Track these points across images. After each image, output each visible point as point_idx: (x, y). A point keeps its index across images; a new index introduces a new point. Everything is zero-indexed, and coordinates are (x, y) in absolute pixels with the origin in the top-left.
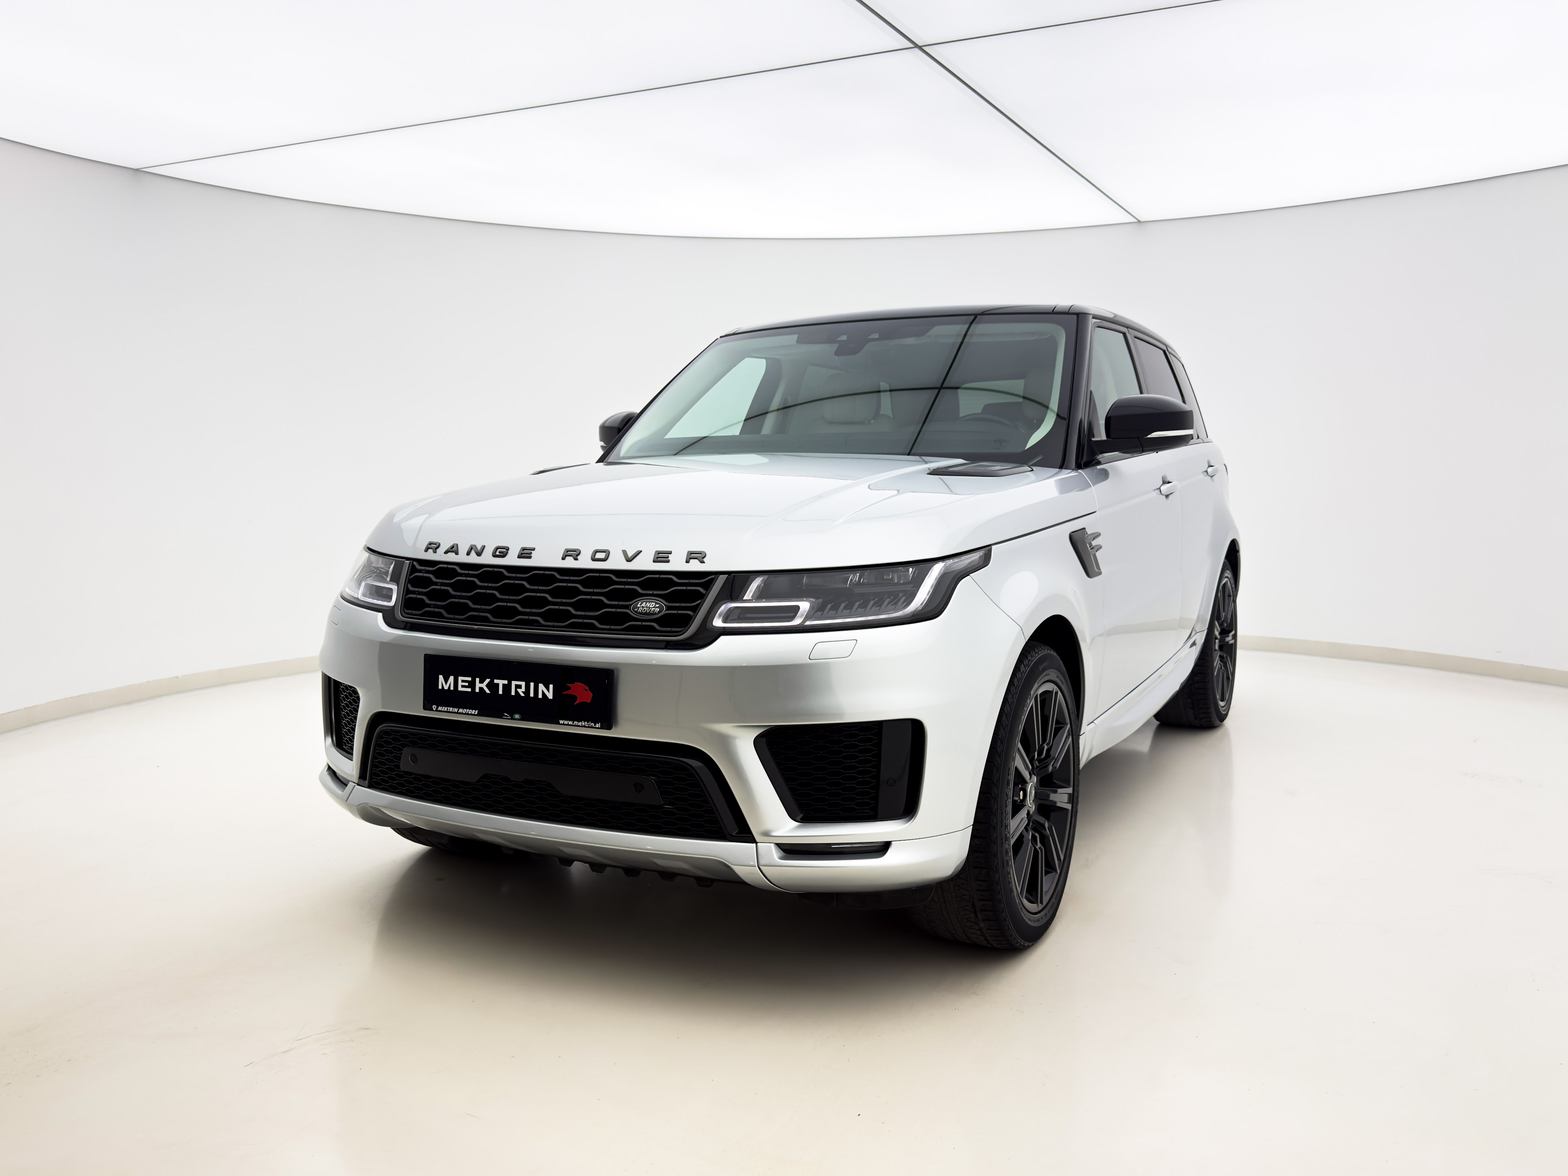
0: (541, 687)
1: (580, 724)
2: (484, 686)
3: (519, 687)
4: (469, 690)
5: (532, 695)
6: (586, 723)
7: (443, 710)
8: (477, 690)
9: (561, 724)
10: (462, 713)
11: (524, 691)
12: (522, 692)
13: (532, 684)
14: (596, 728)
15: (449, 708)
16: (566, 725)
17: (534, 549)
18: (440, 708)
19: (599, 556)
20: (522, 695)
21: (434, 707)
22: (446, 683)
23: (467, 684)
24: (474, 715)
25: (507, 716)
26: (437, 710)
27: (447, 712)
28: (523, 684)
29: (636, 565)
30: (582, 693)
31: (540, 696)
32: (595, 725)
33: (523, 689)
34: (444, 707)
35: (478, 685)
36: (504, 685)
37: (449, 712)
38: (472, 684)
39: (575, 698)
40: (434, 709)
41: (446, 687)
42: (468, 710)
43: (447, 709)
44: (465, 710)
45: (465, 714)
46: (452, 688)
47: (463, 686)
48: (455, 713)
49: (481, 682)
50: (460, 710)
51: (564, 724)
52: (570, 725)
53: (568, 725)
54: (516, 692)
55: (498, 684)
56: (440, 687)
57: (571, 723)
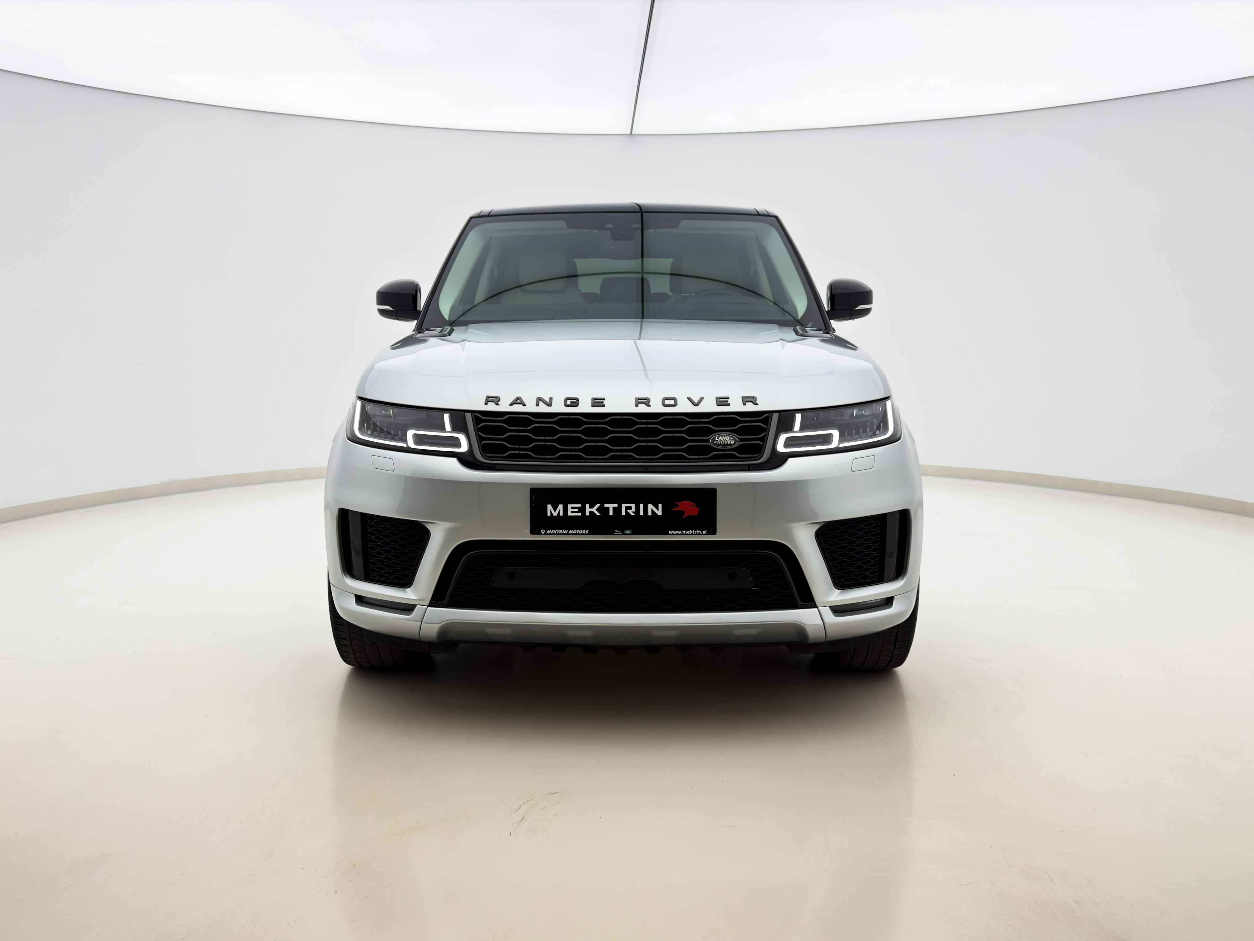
0: (651, 507)
1: (688, 532)
2: (594, 510)
3: (629, 509)
4: (580, 514)
5: (642, 513)
6: (694, 531)
7: (552, 533)
8: (587, 514)
9: (671, 534)
10: (573, 534)
11: (634, 511)
12: (633, 512)
13: (642, 506)
14: (703, 534)
15: (558, 531)
16: (675, 534)
17: (604, 399)
18: (549, 532)
19: (667, 402)
20: (633, 514)
21: (543, 531)
22: (555, 511)
23: (577, 510)
24: (585, 534)
25: (618, 532)
26: (545, 534)
27: (557, 534)
28: (633, 506)
29: (702, 408)
30: (689, 509)
31: (650, 514)
32: (702, 532)
33: (633, 509)
34: (553, 531)
35: (588, 510)
36: (614, 508)
37: (559, 534)
38: (582, 510)
39: (683, 513)
40: (543, 533)
41: (555, 514)
42: (578, 531)
43: (557, 532)
44: (576, 531)
45: (576, 534)
46: (561, 514)
47: (572, 512)
48: (565, 534)
49: (591, 507)
50: (571, 532)
51: (673, 534)
52: (679, 534)
53: (677, 534)
54: (626, 512)
55: (609, 508)
56: (549, 514)
57: (679, 532)
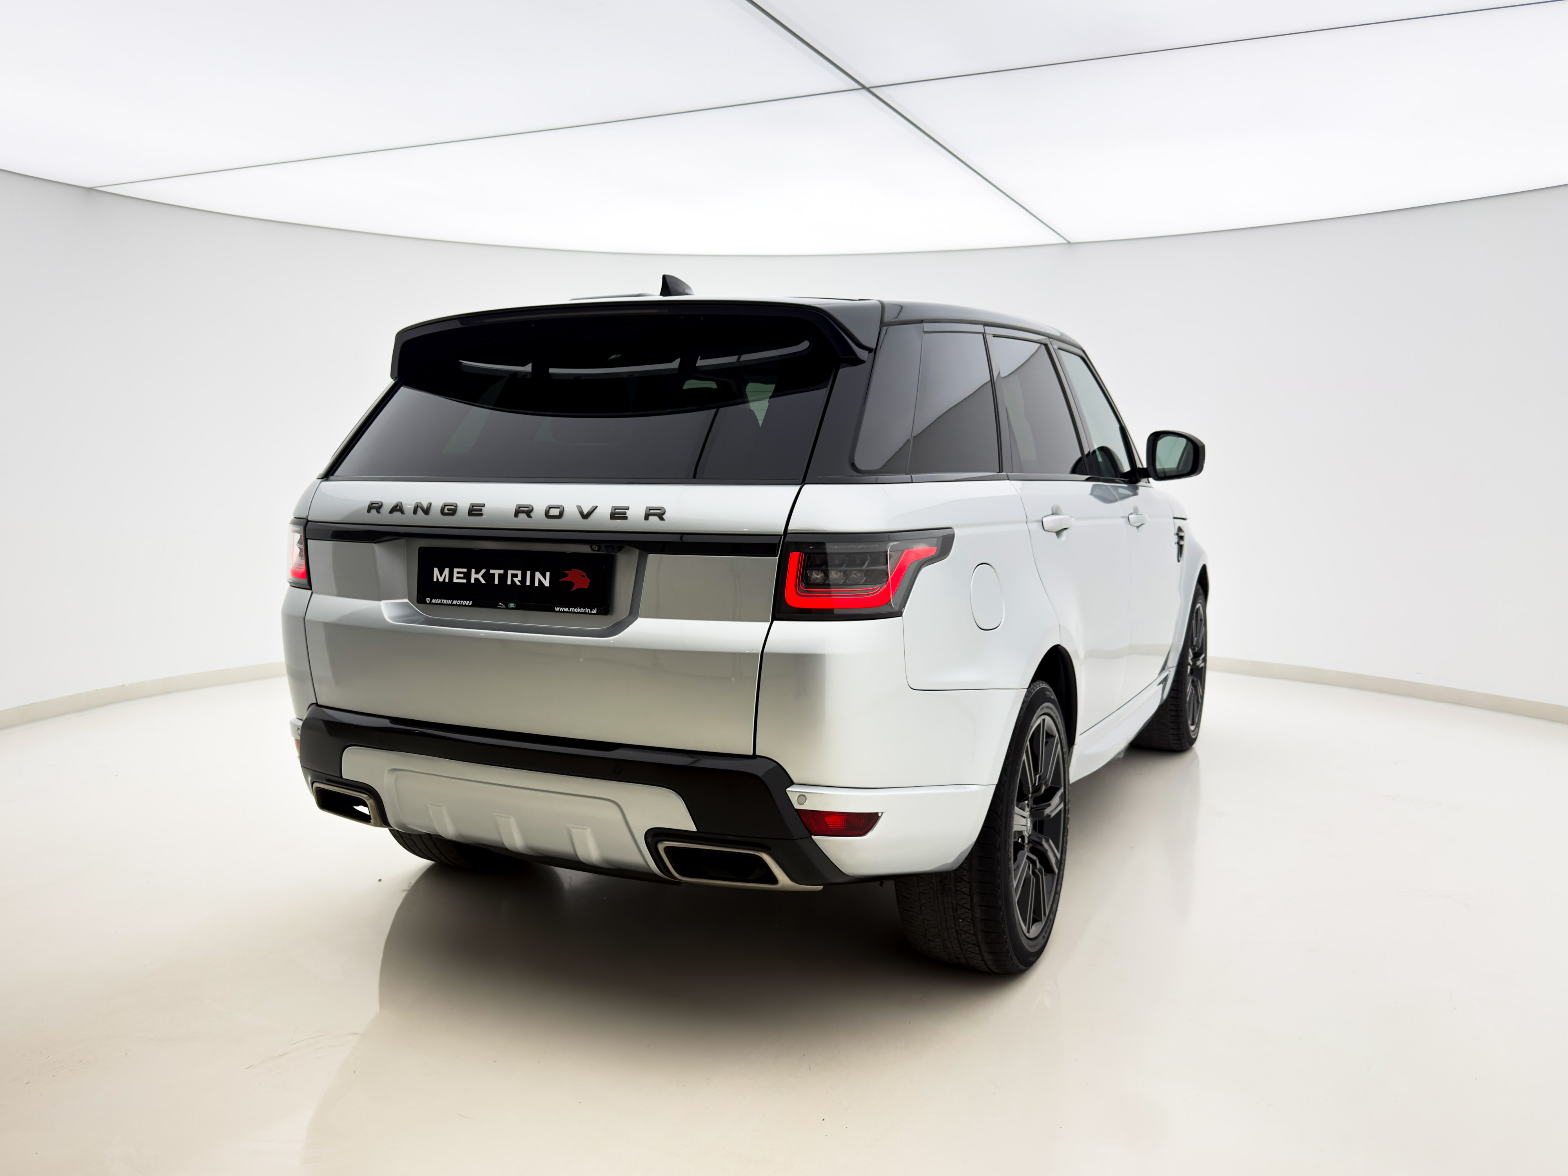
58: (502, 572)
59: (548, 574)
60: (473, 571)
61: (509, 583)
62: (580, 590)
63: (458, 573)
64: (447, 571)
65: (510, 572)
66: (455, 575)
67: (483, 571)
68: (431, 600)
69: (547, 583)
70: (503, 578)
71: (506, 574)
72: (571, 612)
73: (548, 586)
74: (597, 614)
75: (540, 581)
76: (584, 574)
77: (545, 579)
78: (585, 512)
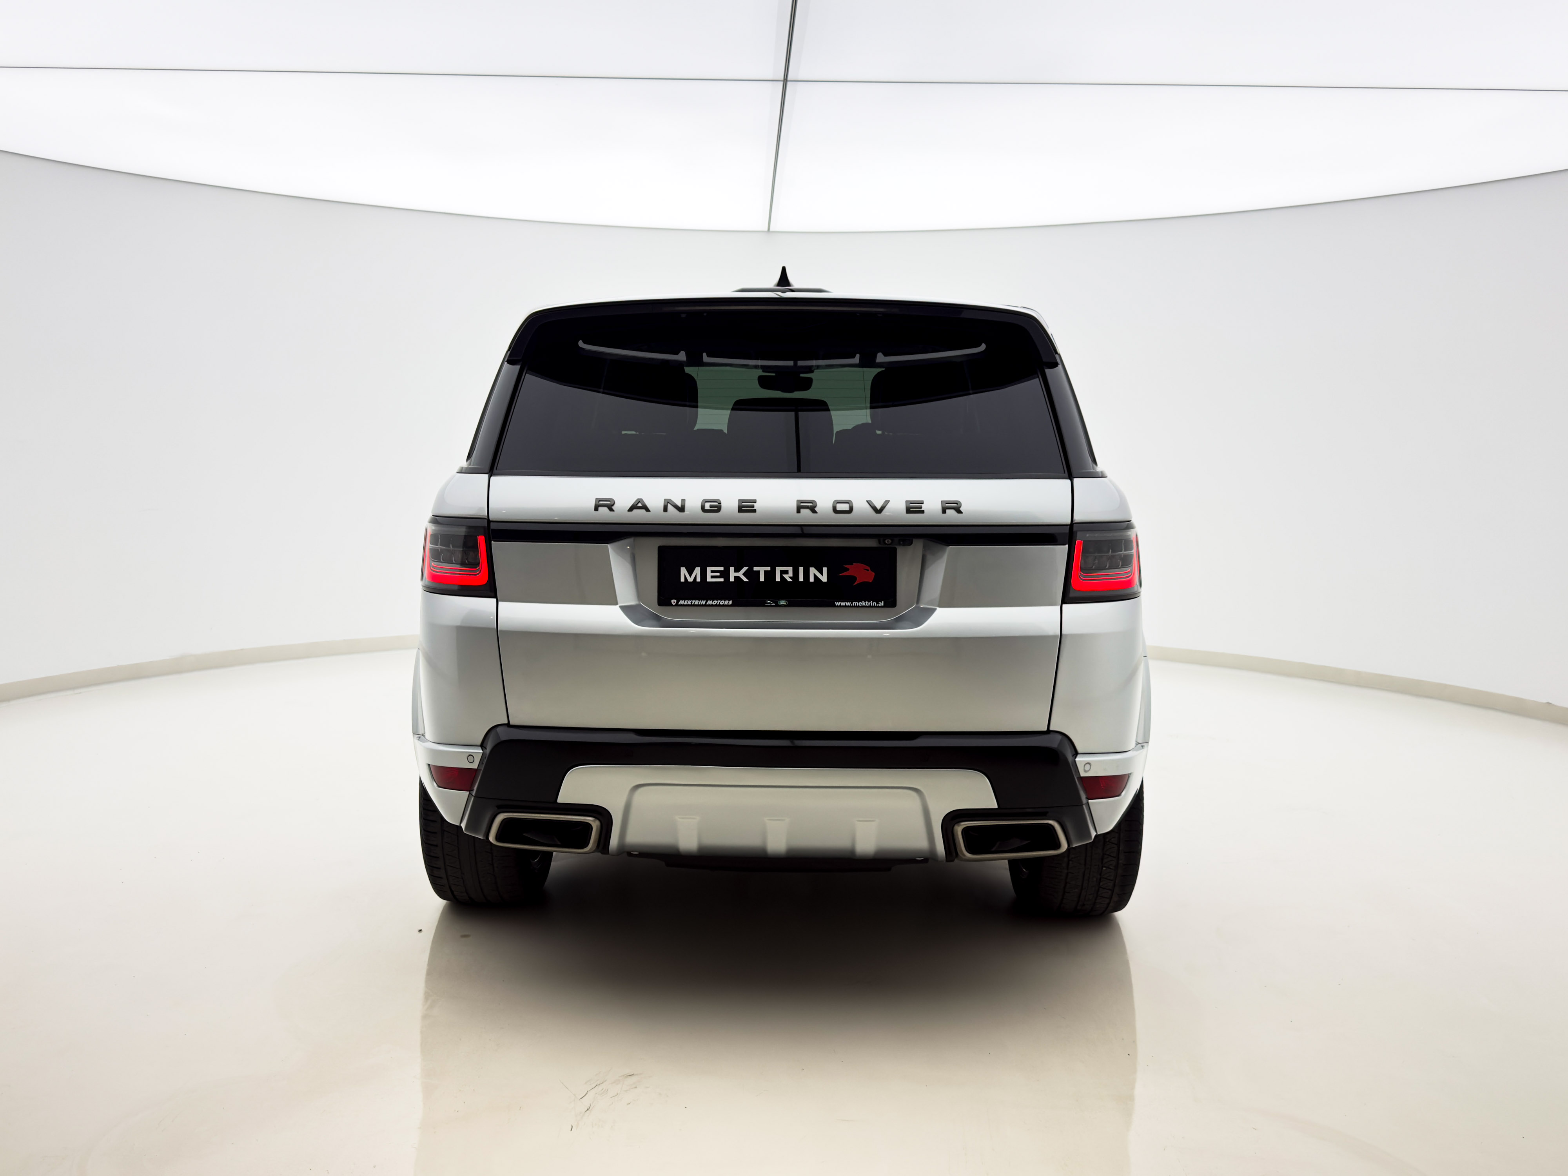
58: (768, 569)
59: (825, 570)
60: (732, 569)
61: (778, 579)
62: (864, 584)
63: (712, 572)
64: (697, 571)
65: (778, 570)
66: (709, 574)
67: (745, 569)
68: (678, 602)
69: (824, 578)
70: (770, 575)
71: (773, 572)
72: (854, 606)
73: (826, 581)
74: (885, 606)
75: (815, 576)
76: (869, 568)
77: (822, 574)
78: (879, 507)
